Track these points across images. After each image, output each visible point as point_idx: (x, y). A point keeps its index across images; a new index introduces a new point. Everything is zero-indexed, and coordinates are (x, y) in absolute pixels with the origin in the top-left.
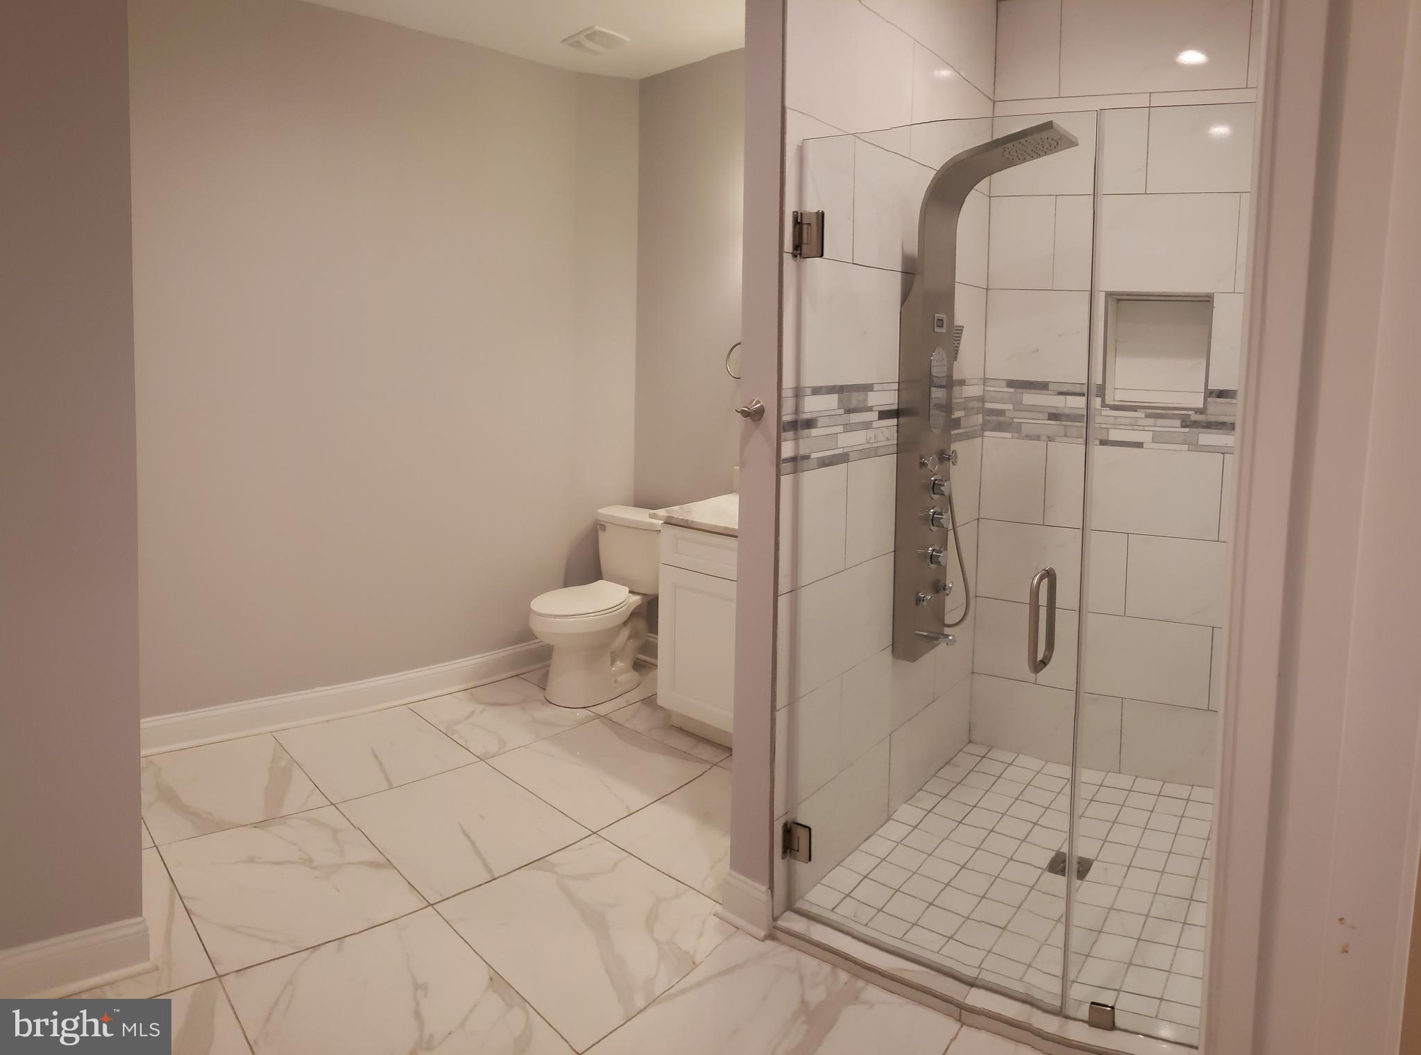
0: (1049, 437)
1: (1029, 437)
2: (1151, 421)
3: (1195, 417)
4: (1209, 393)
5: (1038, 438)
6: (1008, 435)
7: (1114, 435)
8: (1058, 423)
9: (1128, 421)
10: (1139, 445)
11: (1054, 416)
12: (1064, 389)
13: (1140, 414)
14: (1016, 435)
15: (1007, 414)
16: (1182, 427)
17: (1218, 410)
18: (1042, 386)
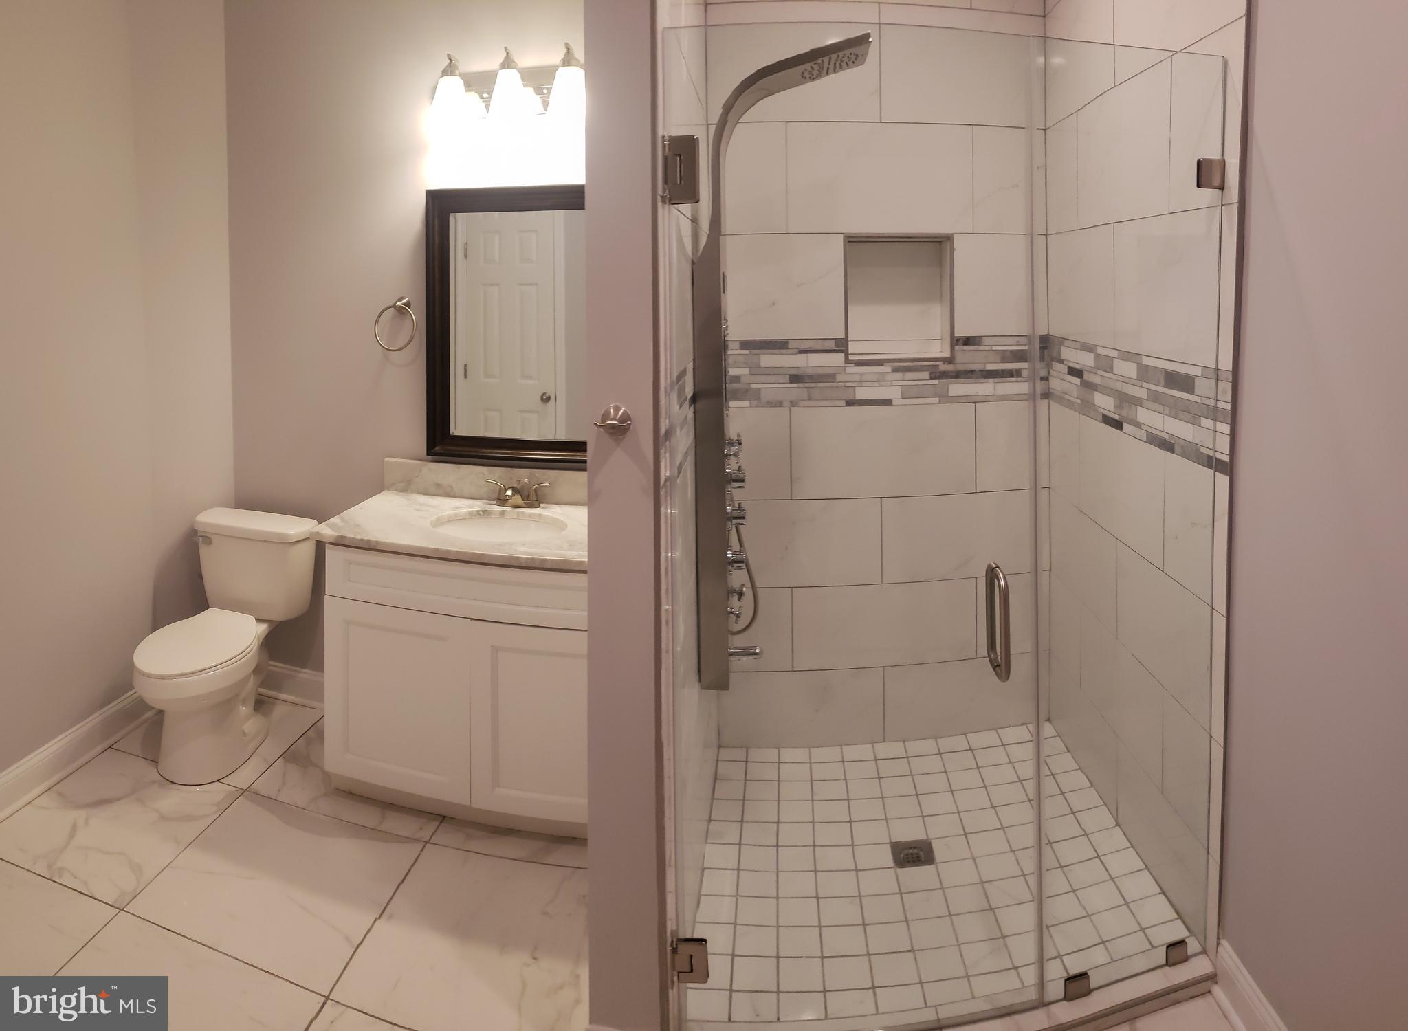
0: (791, 402)
1: (771, 404)
2: (898, 375)
3: (944, 367)
4: (956, 341)
5: (780, 404)
6: (746, 403)
7: (862, 394)
8: (801, 385)
9: (874, 377)
10: (888, 402)
11: (795, 378)
12: (805, 346)
13: (887, 368)
14: (754, 403)
15: (743, 380)
16: (932, 378)
17: (967, 358)
18: (780, 345)
